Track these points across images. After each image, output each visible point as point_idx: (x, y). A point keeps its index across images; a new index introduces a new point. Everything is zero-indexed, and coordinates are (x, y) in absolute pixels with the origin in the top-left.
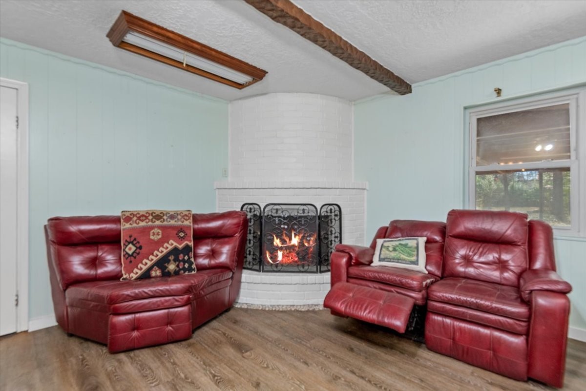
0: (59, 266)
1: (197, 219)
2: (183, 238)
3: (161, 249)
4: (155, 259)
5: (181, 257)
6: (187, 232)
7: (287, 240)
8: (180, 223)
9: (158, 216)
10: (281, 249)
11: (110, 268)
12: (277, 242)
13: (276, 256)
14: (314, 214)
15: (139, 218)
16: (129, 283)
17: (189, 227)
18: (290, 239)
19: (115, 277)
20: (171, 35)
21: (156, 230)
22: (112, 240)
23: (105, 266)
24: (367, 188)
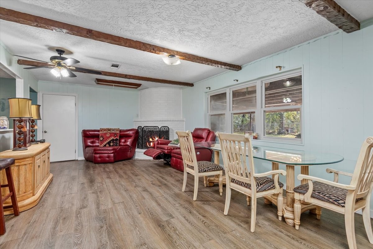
0: (85, 142)
1: (121, 131)
2: (115, 136)
3: (109, 139)
4: (107, 142)
5: (114, 141)
6: (117, 135)
7: (154, 139)
8: (115, 132)
9: (109, 130)
10: (152, 142)
11: (97, 144)
12: (151, 140)
13: (151, 144)
14: (158, 130)
15: (104, 130)
16: (101, 147)
17: (118, 133)
18: (155, 139)
19: (98, 146)
20: (109, 81)
21: (108, 134)
22: (97, 137)
23: (95, 143)
24: (185, 121)
